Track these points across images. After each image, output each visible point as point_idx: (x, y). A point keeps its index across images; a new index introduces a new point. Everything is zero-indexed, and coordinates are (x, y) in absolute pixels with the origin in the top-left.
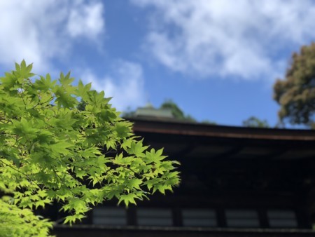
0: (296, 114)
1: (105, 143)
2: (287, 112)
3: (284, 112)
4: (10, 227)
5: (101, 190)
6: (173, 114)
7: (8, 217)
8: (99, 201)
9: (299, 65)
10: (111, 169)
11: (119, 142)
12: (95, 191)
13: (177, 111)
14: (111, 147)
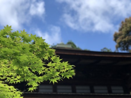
0: (123, 46)
1: (44, 57)
2: (119, 46)
3: (118, 45)
4: (4, 93)
5: (42, 77)
6: (72, 46)
7: (4, 89)
8: (42, 81)
9: (124, 26)
10: (47, 68)
11: (50, 57)
12: (40, 77)
13: (74, 45)
14: (46, 59)
